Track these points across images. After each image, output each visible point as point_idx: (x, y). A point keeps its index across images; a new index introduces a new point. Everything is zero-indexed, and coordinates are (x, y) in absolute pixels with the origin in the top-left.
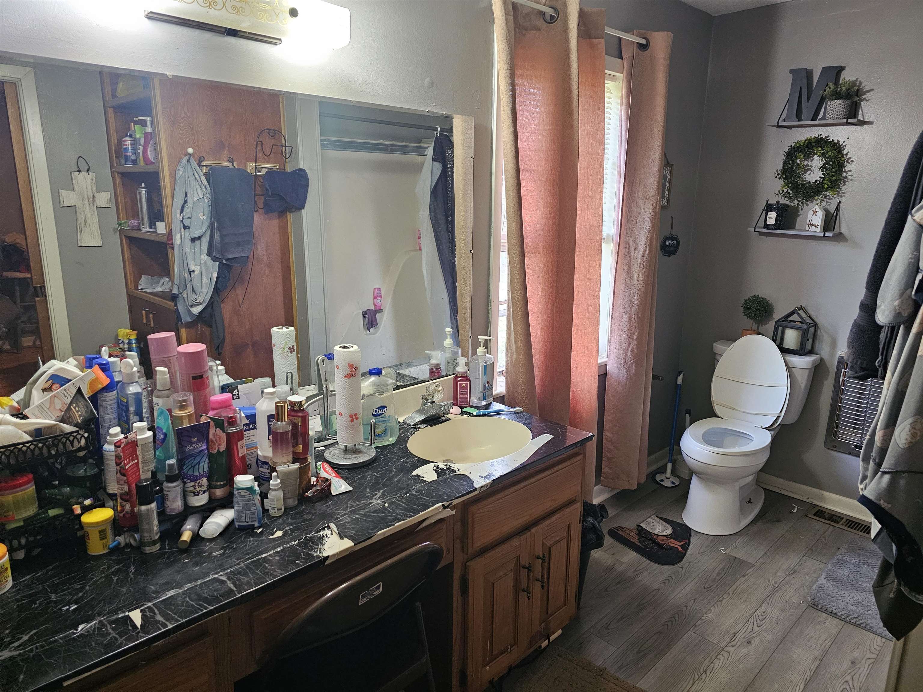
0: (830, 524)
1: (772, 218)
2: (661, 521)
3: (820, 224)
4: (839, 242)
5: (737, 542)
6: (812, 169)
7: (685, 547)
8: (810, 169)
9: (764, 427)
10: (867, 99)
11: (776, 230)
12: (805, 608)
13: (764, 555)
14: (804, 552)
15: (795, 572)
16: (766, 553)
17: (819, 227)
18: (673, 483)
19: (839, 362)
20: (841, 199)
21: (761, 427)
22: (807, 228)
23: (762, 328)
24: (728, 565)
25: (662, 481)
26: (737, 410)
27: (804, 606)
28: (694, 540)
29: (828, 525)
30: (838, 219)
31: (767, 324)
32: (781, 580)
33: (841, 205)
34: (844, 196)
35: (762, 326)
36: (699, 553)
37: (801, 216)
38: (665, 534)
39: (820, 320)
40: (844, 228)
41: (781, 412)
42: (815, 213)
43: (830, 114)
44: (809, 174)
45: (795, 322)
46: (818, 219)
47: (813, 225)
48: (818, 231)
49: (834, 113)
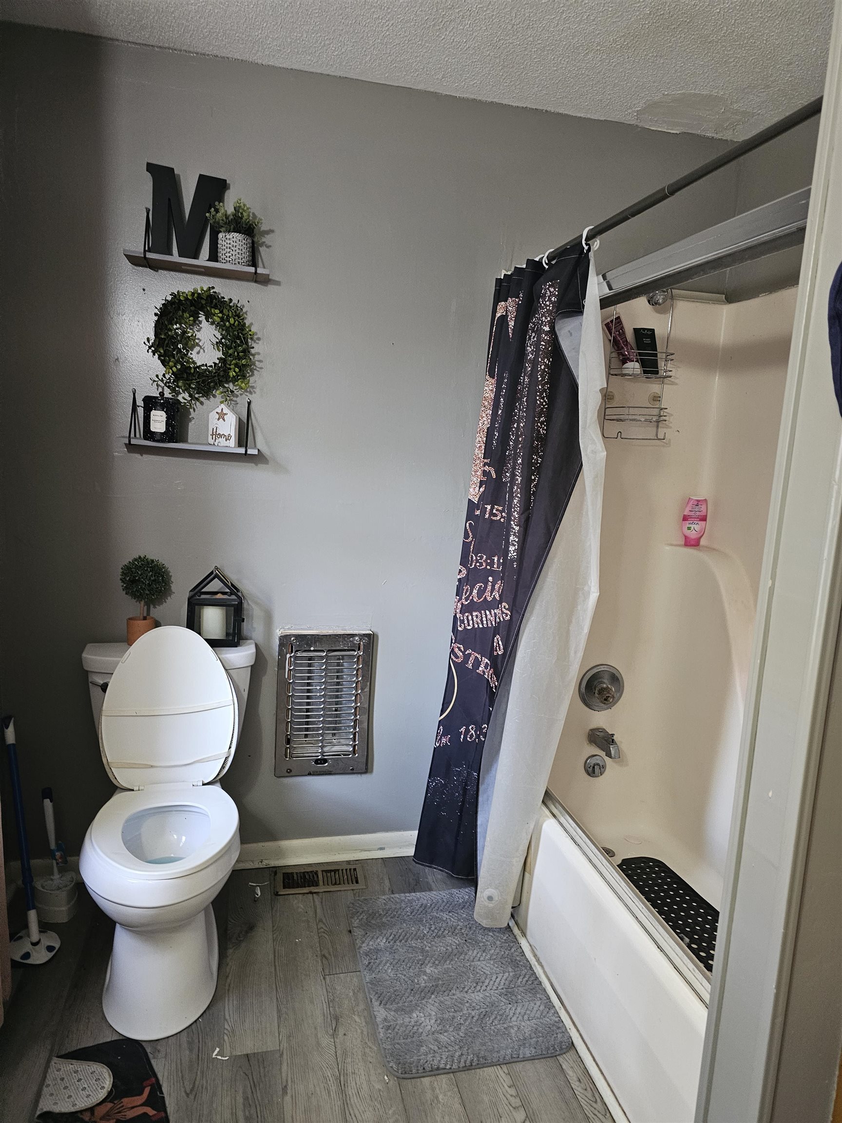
0: (311, 893)
1: (159, 421)
2: (76, 1065)
3: (233, 434)
4: (256, 465)
5: (227, 1017)
6: (201, 344)
7: (157, 1100)
8: (198, 345)
9: (206, 782)
10: (269, 243)
11: (169, 442)
12: (399, 1092)
13: (279, 1017)
14: (320, 969)
15: (337, 1019)
16: (279, 1011)
17: (233, 438)
18: (50, 949)
19: (281, 645)
20: (250, 397)
21: (204, 785)
22: (211, 441)
23: (157, 612)
24: (247, 1083)
25: (27, 956)
26: (157, 767)
27: (393, 1083)
28: (160, 1066)
29: (310, 895)
30: (250, 428)
31: (162, 604)
32: (333, 1052)
33: (253, 406)
34: (255, 393)
35: (155, 607)
36: (187, 1095)
37: (193, 422)
38: (102, 1094)
39: (246, 586)
40: (260, 442)
41: (230, 748)
42: (222, 416)
43: (228, 255)
44: (198, 353)
45: (216, 593)
46: (229, 426)
47: (220, 436)
48: (231, 445)
49: (234, 253)
